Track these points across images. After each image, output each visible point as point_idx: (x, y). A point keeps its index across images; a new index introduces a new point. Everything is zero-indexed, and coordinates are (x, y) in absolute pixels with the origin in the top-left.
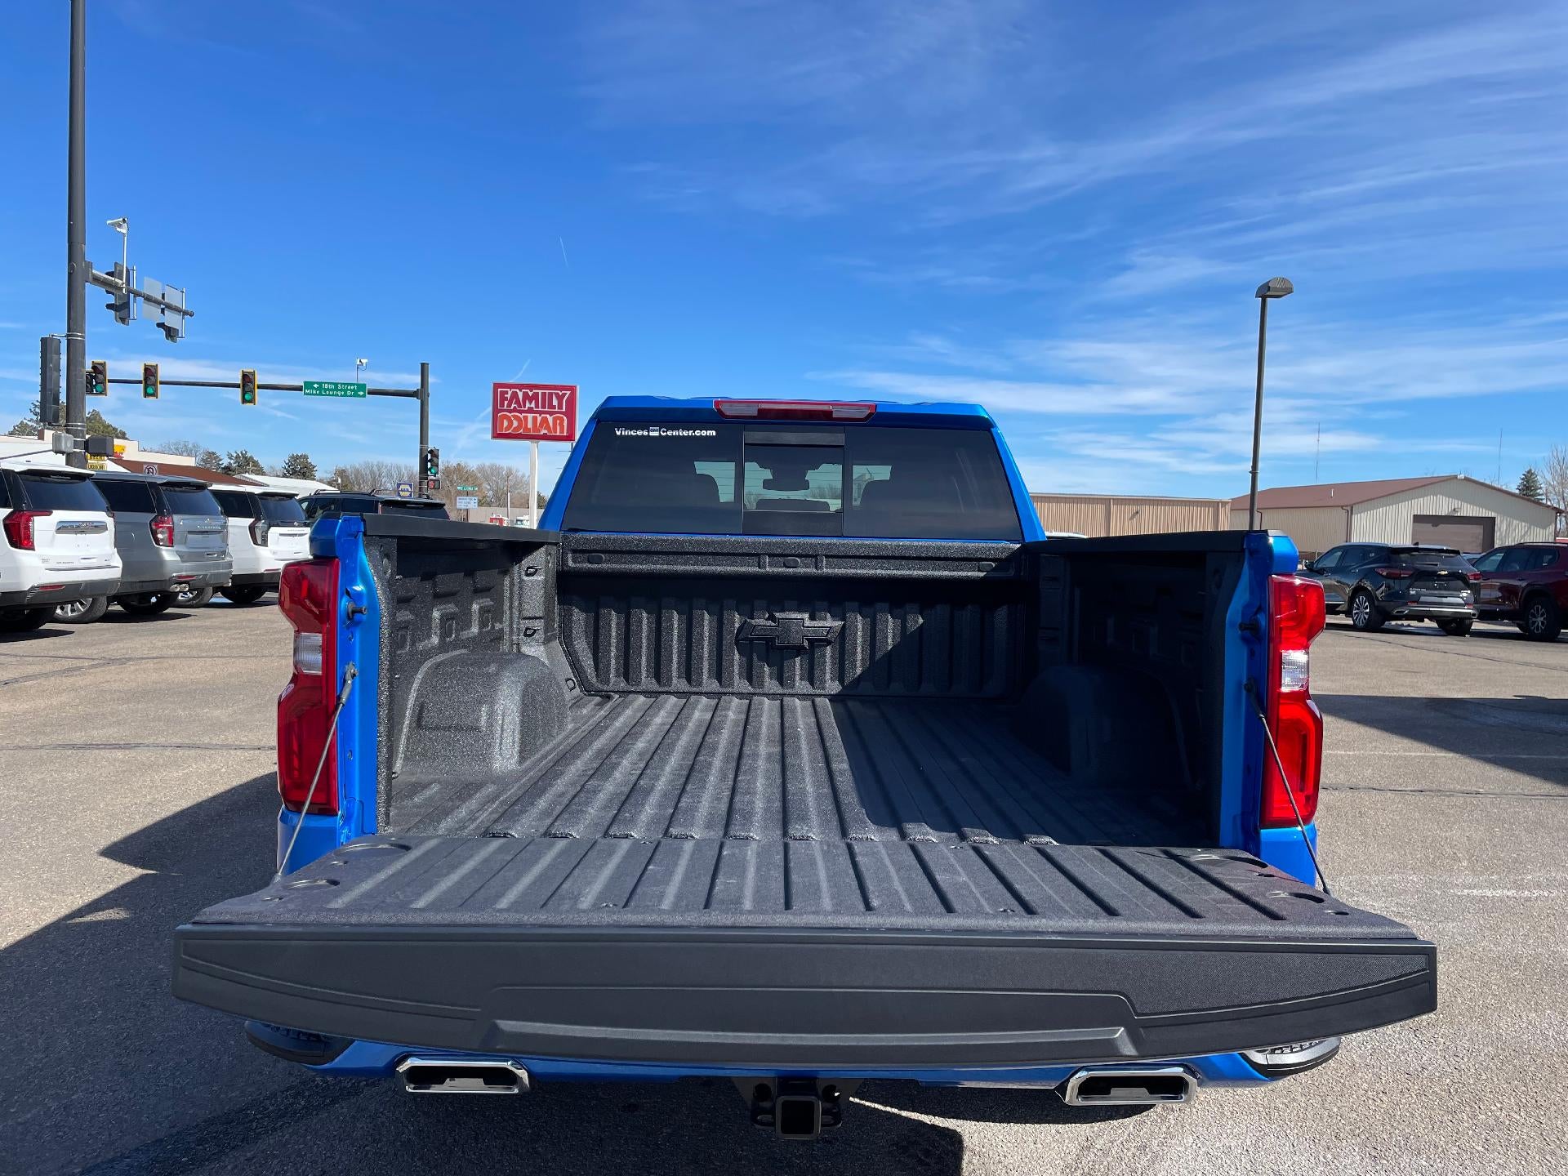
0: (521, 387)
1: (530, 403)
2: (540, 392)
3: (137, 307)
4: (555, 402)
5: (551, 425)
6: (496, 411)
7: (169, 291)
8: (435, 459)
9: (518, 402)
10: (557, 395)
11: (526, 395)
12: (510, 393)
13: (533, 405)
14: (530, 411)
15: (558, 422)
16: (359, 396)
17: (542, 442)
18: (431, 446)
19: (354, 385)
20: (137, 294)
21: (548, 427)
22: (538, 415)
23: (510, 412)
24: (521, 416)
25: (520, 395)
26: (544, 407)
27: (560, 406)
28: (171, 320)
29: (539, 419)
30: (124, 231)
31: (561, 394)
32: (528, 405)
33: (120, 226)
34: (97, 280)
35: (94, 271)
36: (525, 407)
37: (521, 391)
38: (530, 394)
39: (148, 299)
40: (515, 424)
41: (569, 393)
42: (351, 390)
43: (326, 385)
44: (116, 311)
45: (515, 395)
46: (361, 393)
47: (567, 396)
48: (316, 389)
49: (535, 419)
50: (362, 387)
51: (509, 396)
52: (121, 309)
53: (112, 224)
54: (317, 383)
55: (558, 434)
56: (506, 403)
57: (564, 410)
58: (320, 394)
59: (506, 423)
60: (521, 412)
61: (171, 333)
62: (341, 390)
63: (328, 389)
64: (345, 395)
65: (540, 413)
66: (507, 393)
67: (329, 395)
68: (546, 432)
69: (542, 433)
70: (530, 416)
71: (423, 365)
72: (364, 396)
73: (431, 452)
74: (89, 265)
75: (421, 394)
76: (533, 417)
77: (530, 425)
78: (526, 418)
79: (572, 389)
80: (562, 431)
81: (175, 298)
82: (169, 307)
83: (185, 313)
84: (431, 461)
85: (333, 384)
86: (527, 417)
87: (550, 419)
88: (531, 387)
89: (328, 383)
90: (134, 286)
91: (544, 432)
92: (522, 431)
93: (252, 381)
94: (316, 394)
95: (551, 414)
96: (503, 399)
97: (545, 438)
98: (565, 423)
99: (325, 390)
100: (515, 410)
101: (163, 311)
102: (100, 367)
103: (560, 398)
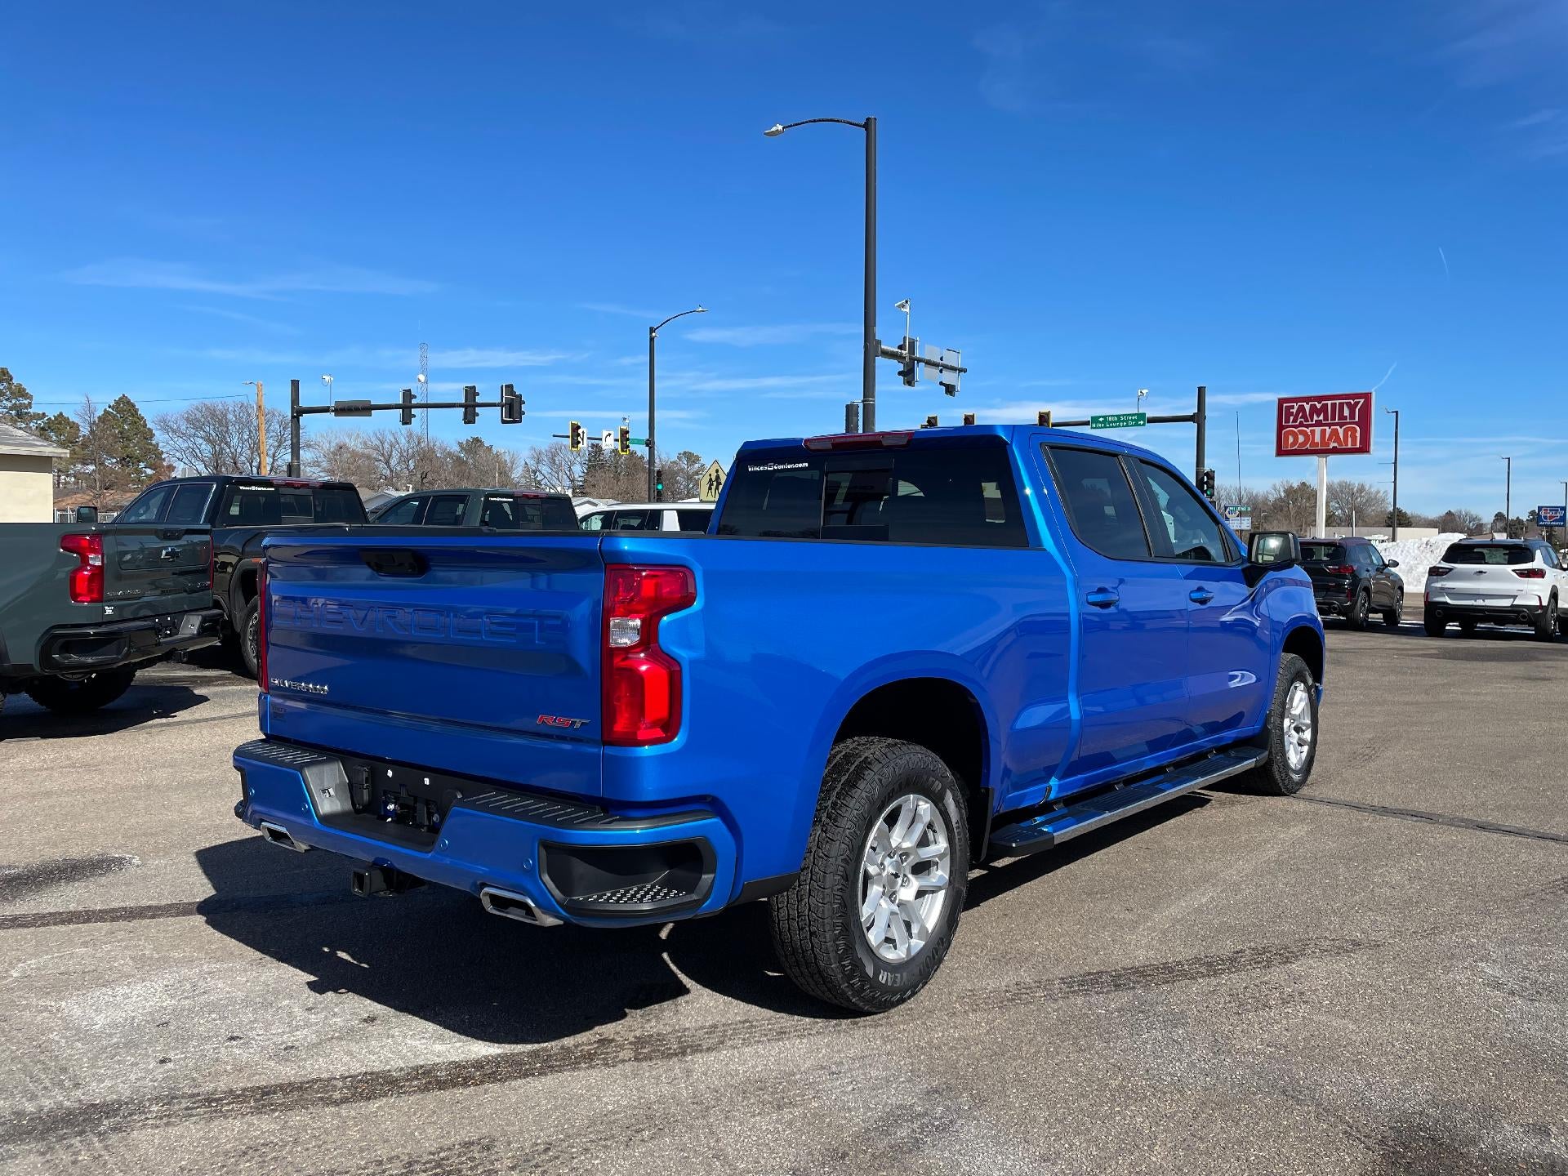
0: (1307, 399)
1: (1318, 416)
2: (1329, 403)
3: (920, 370)
4: (1346, 412)
5: (1342, 437)
6: (1280, 428)
7: (946, 354)
8: (1211, 482)
9: (1304, 416)
10: (1349, 404)
11: (1313, 407)
12: (1296, 407)
13: (1321, 417)
14: (1319, 424)
15: (1350, 433)
16: (1140, 425)
17: (1332, 458)
18: (1207, 469)
19: (1134, 415)
20: (919, 360)
21: (1338, 440)
22: (1327, 428)
23: (1296, 427)
24: (1308, 430)
25: (1307, 407)
26: (1333, 418)
27: (1352, 416)
28: (949, 377)
29: (1328, 431)
30: (908, 310)
31: (1352, 402)
32: (1315, 418)
33: (903, 306)
34: (886, 354)
35: (883, 347)
36: (1312, 421)
37: (1308, 404)
38: (1319, 406)
39: (928, 363)
40: (1301, 439)
41: (1362, 401)
42: (1132, 420)
43: (1110, 418)
44: (904, 376)
45: (1302, 408)
46: (1142, 422)
47: (1361, 403)
48: (1101, 423)
49: (1323, 432)
50: (1141, 416)
51: (1294, 411)
52: (908, 376)
53: (899, 306)
54: (1103, 417)
55: (1349, 446)
56: (1292, 418)
57: (1357, 420)
58: (1105, 427)
59: (1291, 439)
60: (1307, 426)
61: (950, 389)
62: (1123, 421)
63: (1112, 422)
64: (1127, 426)
65: (1329, 425)
66: (1293, 407)
67: (1113, 427)
68: (1336, 445)
69: (1331, 447)
70: (1318, 430)
71: (1200, 388)
72: (1144, 425)
73: (1207, 474)
74: (879, 342)
75: (1198, 418)
76: (1322, 430)
77: (1317, 439)
78: (1313, 432)
79: (1367, 397)
80: (1354, 442)
81: (951, 359)
82: (946, 367)
83: (961, 370)
84: (1207, 483)
85: (1116, 416)
86: (1314, 430)
87: (1341, 431)
88: (1319, 399)
89: (1112, 416)
90: (917, 355)
91: (1332, 445)
92: (1308, 445)
93: (1047, 421)
94: (1101, 428)
95: (1341, 425)
96: (1289, 414)
97: (1335, 451)
98: (1358, 435)
99: (1110, 422)
100: (1301, 425)
101: (941, 371)
102: (933, 421)
103: (1352, 408)
